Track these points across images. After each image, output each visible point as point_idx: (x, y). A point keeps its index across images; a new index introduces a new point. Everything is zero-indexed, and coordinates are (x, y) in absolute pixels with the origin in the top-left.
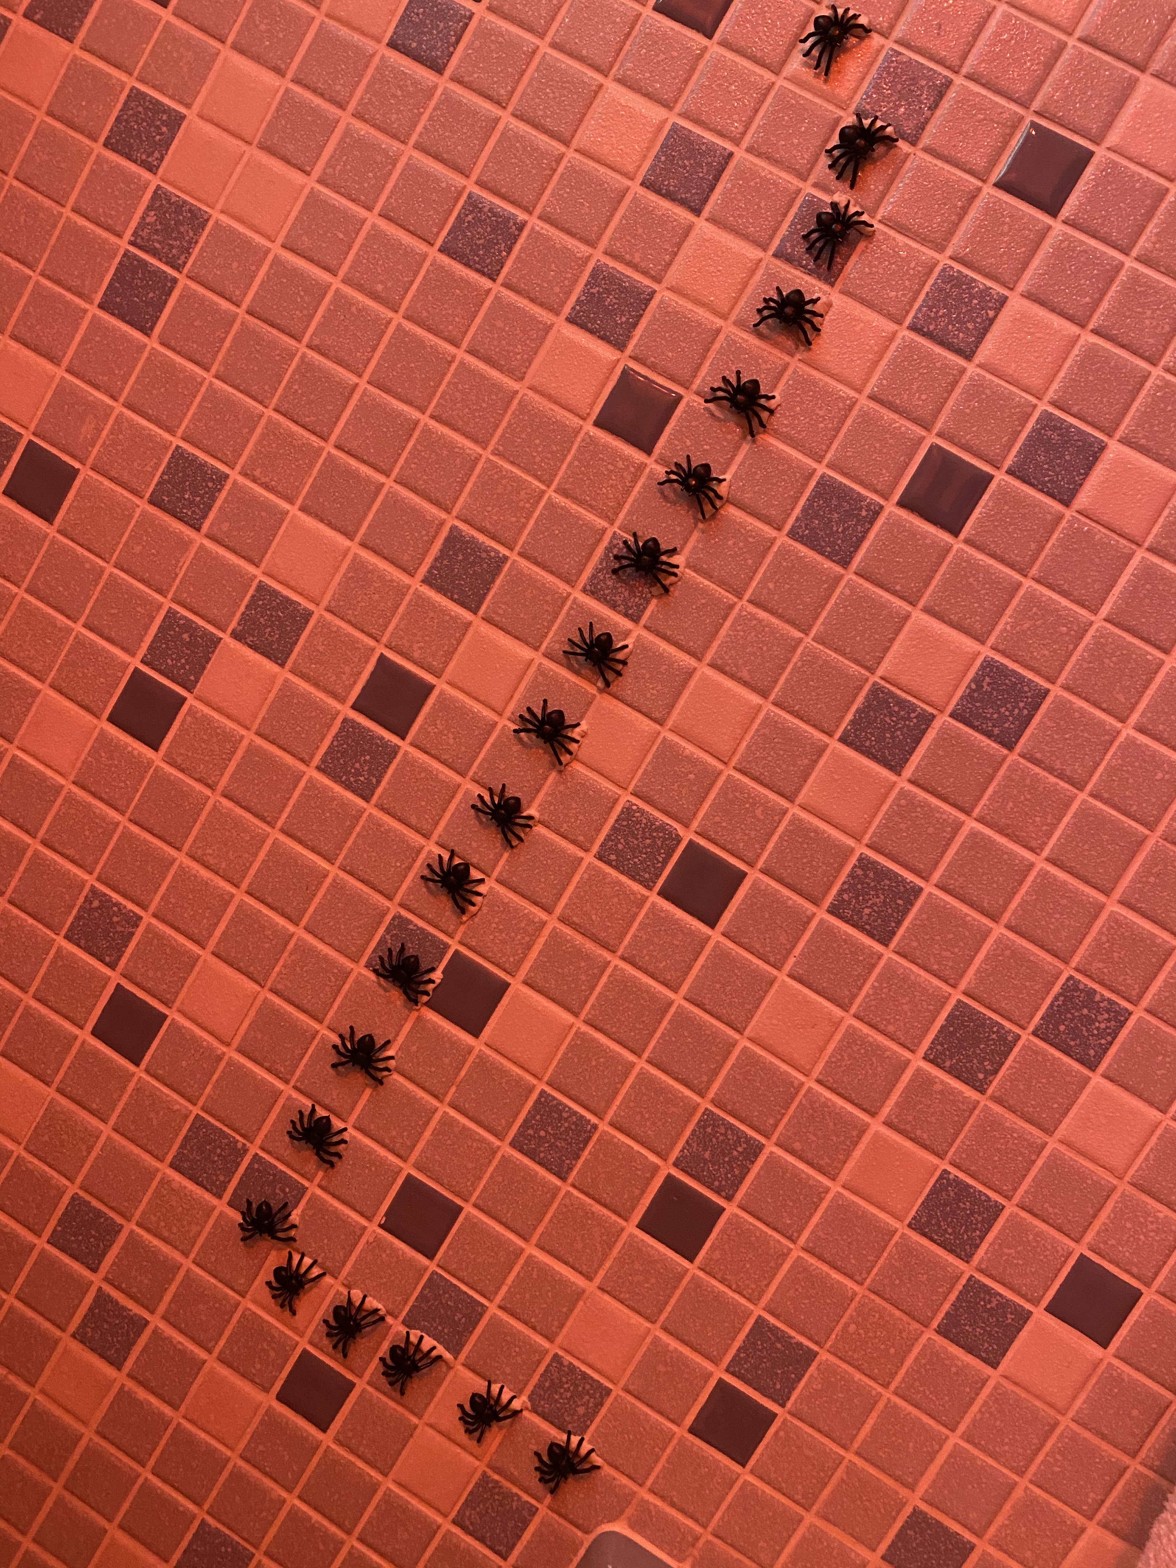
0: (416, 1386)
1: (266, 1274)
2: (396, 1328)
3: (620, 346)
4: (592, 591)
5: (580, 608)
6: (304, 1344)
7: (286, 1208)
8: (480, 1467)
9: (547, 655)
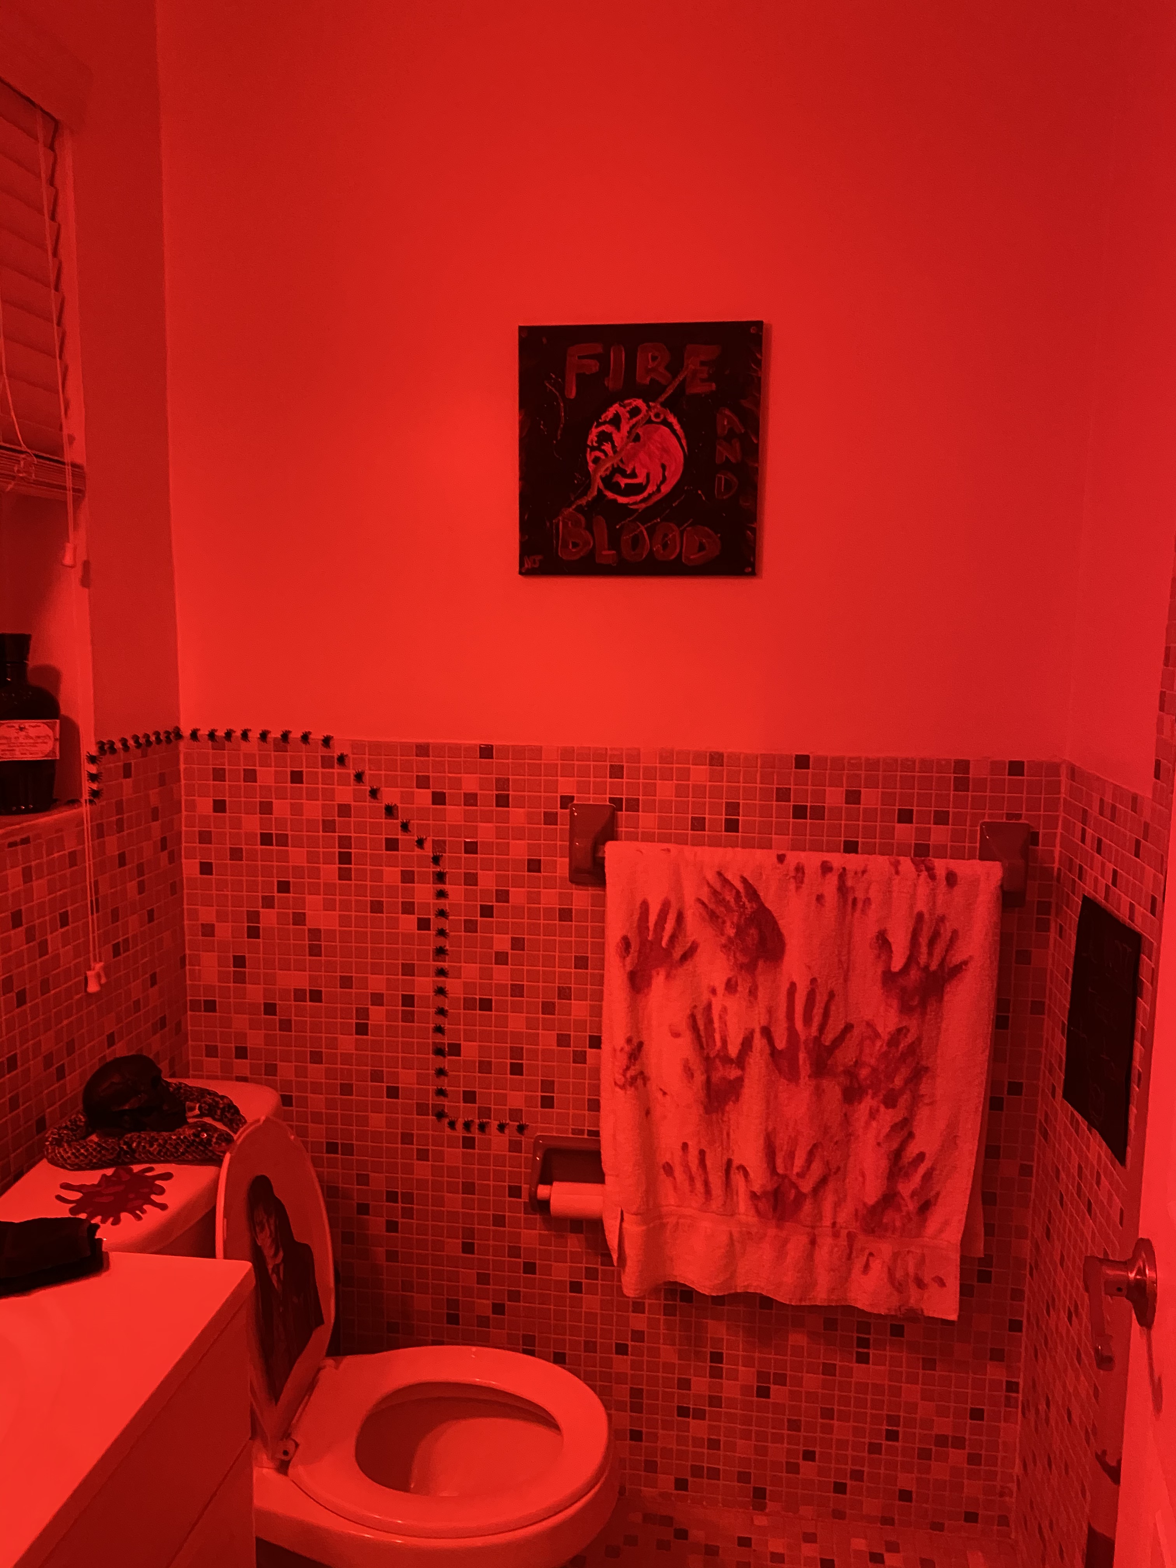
0: (487, 1130)
1: (446, 1125)
2: (477, 1121)
3: (414, 914)
4: (434, 961)
5: (434, 965)
6: (461, 1135)
7: (443, 1111)
8: (507, 1138)
9: (433, 977)
